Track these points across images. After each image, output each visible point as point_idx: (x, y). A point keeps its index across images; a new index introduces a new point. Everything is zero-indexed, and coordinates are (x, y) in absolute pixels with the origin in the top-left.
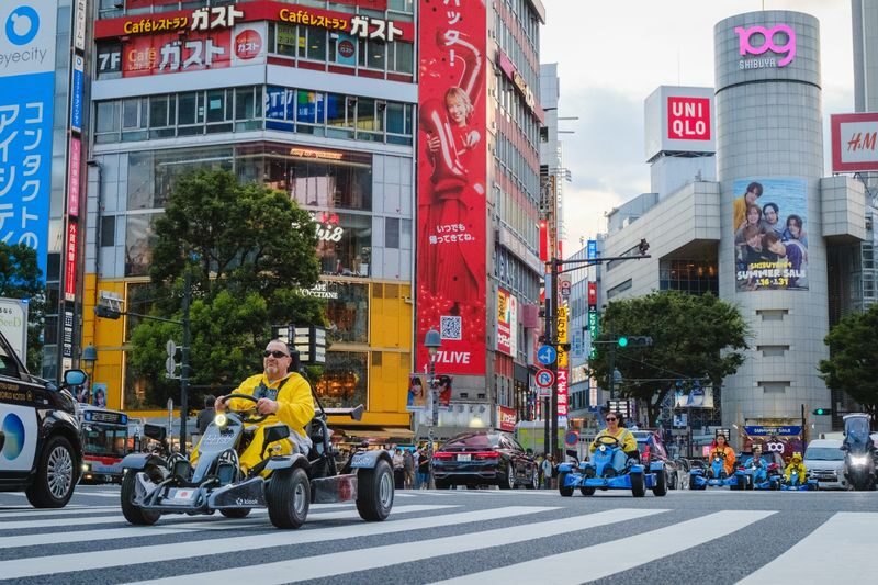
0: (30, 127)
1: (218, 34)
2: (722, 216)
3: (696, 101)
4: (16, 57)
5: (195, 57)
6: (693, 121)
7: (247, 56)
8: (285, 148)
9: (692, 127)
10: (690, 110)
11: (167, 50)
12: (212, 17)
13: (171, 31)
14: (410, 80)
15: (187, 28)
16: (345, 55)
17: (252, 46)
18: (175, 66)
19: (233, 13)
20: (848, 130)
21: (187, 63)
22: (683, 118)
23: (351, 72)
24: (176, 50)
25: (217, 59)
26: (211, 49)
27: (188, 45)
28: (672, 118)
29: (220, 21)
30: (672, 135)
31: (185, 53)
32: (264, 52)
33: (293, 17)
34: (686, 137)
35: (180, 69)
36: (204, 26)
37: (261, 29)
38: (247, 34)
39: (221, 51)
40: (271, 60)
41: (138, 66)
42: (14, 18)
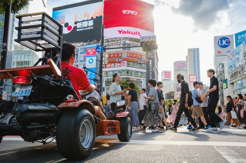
0: (92, 75)
1: (120, 62)
2: (175, 88)
3: (169, 73)
4: (90, 65)
5: (116, 66)
6: (168, 75)
7: (124, 66)
8: (129, 78)
9: (168, 76)
10: (168, 74)
11: (112, 65)
12: (119, 60)
13: (113, 62)
14: (145, 69)
15: (115, 62)
16: (137, 66)
17: (124, 64)
18: (113, 67)
19: (122, 60)
20: (191, 77)
21: (115, 66)
22: (167, 75)
23: (137, 68)
24: (113, 65)
25: (119, 66)
26: (119, 65)
27: (115, 64)
28: (165, 75)
29: (120, 61)
30: (165, 77)
31: (115, 65)
32: (126, 65)
33: (130, 60)
34: (167, 77)
35: (114, 67)
36: (118, 61)
37: (126, 62)
38: (124, 63)
39: (120, 65)
40: (127, 66)
41: (108, 67)
42: (90, 60)
